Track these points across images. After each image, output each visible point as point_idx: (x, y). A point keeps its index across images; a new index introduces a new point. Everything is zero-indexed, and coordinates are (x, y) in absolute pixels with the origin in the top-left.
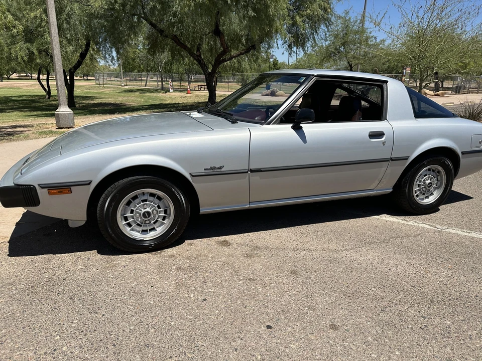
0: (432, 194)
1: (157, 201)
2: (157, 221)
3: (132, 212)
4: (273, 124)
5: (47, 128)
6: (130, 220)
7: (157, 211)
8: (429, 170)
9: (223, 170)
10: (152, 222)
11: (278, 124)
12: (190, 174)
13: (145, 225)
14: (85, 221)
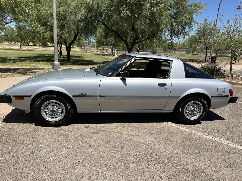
0: (196, 115)
1: (58, 106)
2: (58, 114)
3: (48, 109)
5: (49, 70)
6: (47, 113)
7: (58, 110)
8: (193, 103)
9: (86, 95)
10: (56, 114)
11: (115, 77)
12: (72, 95)
13: (53, 115)
14: (30, 111)
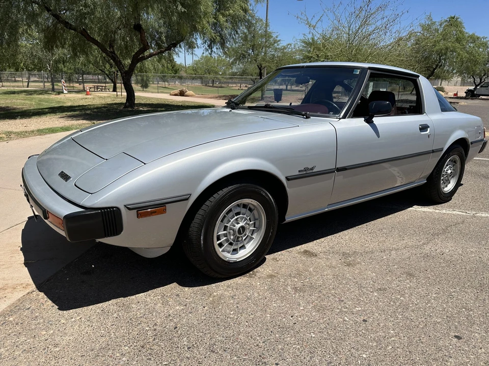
1: (249, 213)
3: (225, 228)
4: (348, 118)
6: (223, 239)
7: (249, 225)
9: (314, 171)
10: (244, 238)
11: (352, 118)
12: (286, 178)
13: (237, 242)
14: (170, 248)
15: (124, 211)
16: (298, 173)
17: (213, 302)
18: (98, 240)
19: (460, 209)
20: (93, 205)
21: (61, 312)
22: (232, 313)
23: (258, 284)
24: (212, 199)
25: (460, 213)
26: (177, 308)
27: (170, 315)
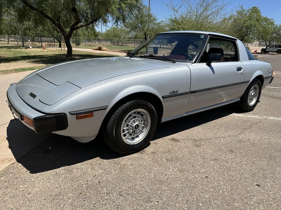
1: (141, 117)
3: (128, 126)
4: (197, 63)
6: (126, 132)
7: (141, 124)
8: (254, 87)
9: (178, 93)
10: (138, 131)
11: (199, 63)
12: (162, 97)
13: (134, 134)
14: (95, 137)
15: (68, 115)
16: (169, 94)
17: (120, 168)
18: (53, 132)
19: (259, 115)
20: (50, 112)
21: (32, 175)
22: (131, 173)
23: (146, 157)
24: (120, 109)
25: (259, 117)
26: (100, 171)
27: (96, 175)
